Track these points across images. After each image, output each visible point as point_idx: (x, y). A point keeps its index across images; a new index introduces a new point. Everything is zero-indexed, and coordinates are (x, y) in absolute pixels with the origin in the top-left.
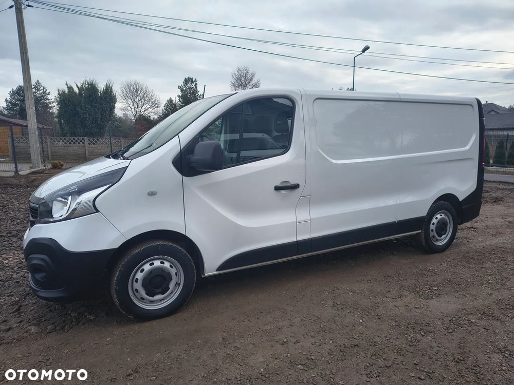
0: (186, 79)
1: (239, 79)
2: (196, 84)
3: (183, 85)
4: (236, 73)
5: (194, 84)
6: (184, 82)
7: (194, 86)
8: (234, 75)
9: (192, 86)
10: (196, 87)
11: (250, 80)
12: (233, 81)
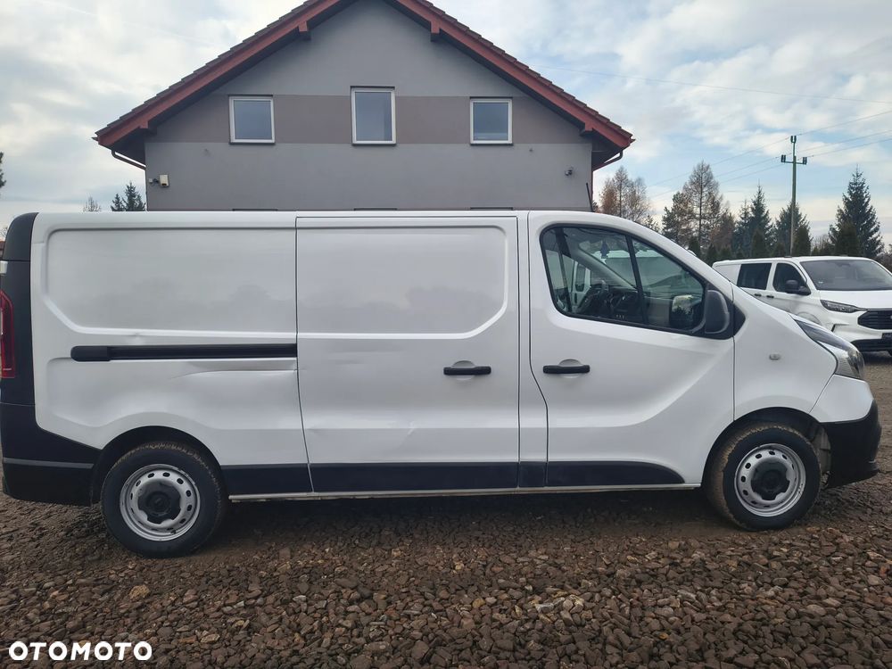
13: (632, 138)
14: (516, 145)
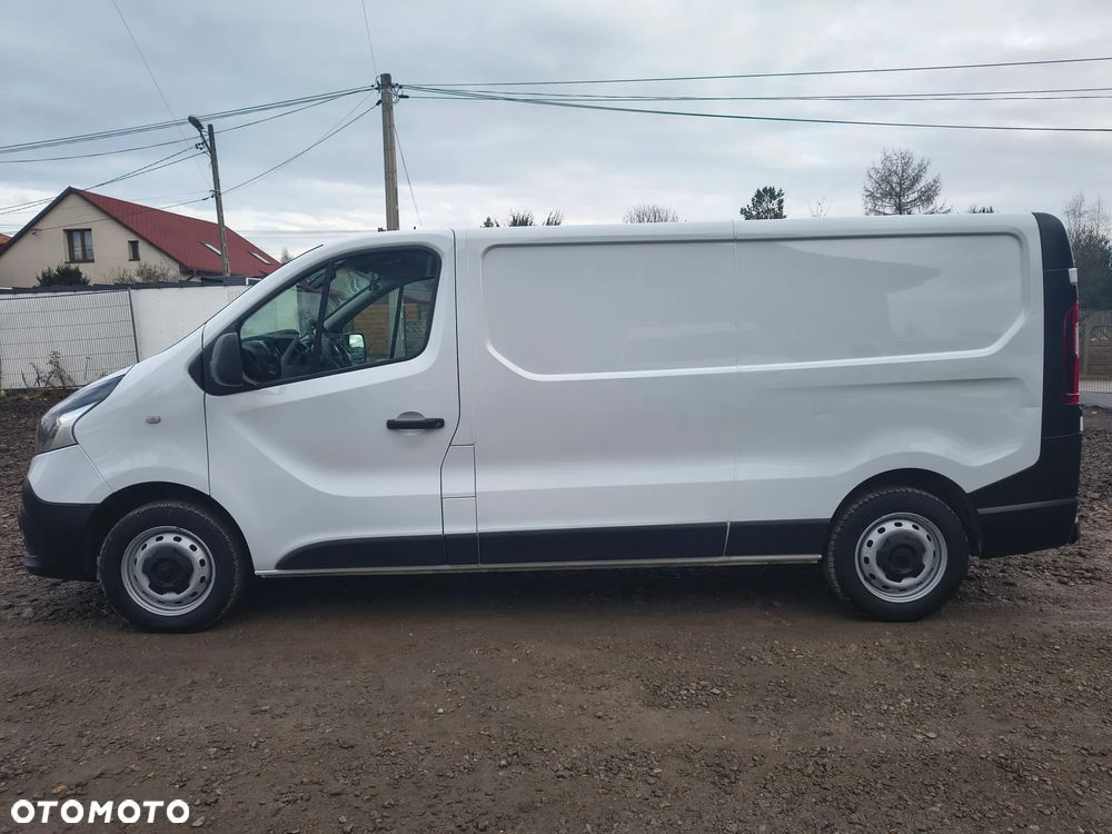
0: (758, 191)
1: (886, 179)
2: (781, 202)
3: (751, 205)
4: (879, 166)
5: (775, 202)
6: (753, 200)
7: (776, 206)
8: (872, 173)
9: (770, 206)
10: (781, 208)
11: (916, 179)
12: (871, 186)
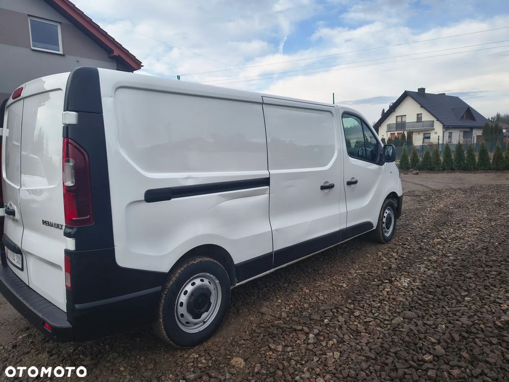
13: (142, 64)
14: (66, 56)
